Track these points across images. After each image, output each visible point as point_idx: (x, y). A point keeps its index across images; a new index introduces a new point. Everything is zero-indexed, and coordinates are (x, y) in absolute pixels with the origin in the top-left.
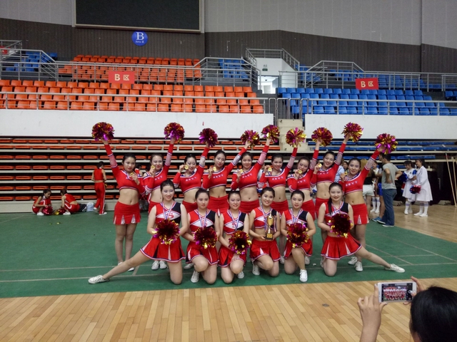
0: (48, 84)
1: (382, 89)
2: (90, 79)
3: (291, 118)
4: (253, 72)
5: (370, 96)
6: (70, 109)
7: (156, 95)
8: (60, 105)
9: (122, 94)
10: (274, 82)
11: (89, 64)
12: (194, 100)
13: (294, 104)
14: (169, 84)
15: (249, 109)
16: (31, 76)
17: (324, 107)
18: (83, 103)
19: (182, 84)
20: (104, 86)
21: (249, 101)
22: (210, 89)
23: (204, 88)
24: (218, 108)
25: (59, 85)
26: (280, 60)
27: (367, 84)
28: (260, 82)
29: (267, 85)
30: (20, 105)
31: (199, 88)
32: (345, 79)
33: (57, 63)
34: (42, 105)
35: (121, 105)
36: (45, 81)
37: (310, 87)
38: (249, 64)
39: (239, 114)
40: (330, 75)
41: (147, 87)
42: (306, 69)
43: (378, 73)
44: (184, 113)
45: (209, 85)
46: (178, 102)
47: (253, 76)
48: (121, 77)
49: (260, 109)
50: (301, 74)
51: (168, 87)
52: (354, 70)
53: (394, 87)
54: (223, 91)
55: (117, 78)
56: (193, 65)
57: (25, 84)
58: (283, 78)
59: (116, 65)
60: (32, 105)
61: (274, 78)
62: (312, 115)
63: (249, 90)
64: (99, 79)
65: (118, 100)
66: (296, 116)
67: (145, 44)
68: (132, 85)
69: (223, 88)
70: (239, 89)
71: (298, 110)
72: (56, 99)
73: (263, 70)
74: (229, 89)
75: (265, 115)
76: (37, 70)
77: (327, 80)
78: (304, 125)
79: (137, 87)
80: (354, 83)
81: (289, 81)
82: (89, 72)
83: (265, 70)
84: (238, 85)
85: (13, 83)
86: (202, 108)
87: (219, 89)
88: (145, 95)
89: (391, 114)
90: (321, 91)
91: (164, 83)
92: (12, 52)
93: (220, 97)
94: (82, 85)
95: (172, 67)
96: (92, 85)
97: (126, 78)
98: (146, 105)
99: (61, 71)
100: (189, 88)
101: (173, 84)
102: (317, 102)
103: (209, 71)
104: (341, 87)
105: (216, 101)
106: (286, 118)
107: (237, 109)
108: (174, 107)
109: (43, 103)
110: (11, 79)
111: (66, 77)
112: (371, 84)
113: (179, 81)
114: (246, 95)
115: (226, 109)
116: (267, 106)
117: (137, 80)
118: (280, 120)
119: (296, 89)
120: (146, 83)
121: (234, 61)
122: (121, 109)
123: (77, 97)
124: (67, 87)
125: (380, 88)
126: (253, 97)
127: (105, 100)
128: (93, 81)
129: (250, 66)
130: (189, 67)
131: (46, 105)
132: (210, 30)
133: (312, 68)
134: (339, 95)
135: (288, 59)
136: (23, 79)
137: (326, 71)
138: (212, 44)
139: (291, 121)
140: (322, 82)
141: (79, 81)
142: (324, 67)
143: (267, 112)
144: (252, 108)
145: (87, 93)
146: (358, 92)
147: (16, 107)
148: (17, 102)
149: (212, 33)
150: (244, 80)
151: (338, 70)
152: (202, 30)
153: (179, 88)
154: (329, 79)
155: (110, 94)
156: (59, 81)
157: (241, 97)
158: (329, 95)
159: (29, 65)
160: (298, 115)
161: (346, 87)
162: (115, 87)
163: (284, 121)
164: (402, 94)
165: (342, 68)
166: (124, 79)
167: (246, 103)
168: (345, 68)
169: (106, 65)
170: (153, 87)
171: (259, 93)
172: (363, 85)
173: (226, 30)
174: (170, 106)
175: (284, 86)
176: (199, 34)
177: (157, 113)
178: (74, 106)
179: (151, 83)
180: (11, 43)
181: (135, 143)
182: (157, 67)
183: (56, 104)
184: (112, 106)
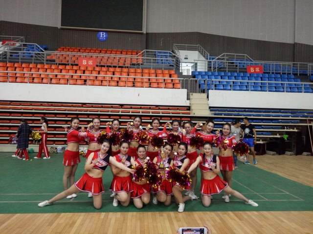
0: (39, 66)
1: (266, 73)
2: (67, 63)
3: (199, 92)
4: (177, 61)
5: (256, 78)
6: (51, 83)
7: (109, 75)
8: (44, 81)
9: (87, 74)
10: (192, 67)
11: (68, 53)
12: (135, 79)
13: (203, 82)
14: (119, 67)
15: (171, 86)
16: (27, 61)
17: (223, 85)
18: (60, 79)
19: (128, 67)
20: (75, 68)
21: (172, 80)
22: (146, 71)
23: (142, 70)
24: (150, 84)
25: (46, 67)
26: (197, 52)
27: (255, 69)
28: (181, 67)
29: (186, 69)
30: (18, 80)
31: (139, 71)
32: (239, 66)
33: (45, 52)
34: (32, 80)
35: (85, 81)
36: (37, 64)
37: (215, 71)
38: (174, 54)
39: (164, 89)
40: (229, 63)
41: (104, 69)
42: (213, 59)
43: (263, 62)
44: (126, 87)
45: (146, 68)
46: (124, 80)
47: (177, 63)
48: (87, 62)
49: (179, 86)
50: (210, 62)
51: (118, 70)
52: (246, 60)
53: (275, 72)
54: (155, 73)
55: (84, 62)
56: (137, 54)
57: (24, 65)
58: (198, 64)
59: (85, 54)
60: (26, 80)
61: (193, 64)
62: (214, 91)
63: (173, 72)
64: (73, 63)
65: (83, 78)
66: (203, 91)
68: (94, 68)
69: (156, 71)
70: (166, 72)
71: (205, 87)
72: (42, 76)
73: (185, 58)
74: (160, 71)
75: (181, 90)
76: (32, 56)
78: (208, 97)
79: (98, 69)
80: (246, 69)
81: (202, 67)
82: (67, 58)
84: (165, 69)
85: (16, 65)
86: (139, 84)
87: (153, 71)
88: (102, 75)
89: (269, 91)
90: (223, 74)
91: (115, 67)
93: (153, 77)
94: (61, 67)
95: (123, 56)
96: (68, 67)
97: (90, 63)
98: (102, 81)
99: (48, 58)
100: (132, 70)
101: (122, 67)
102: (219, 82)
103: (147, 59)
104: (237, 72)
105: (149, 80)
106: (196, 92)
107: (163, 85)
108: (121, 83)
110: (14, 62)
111: (51, 61)
112: (258, 70)
113: (126, 65)
114: (170, 76)
115: (155, 85)
116: (183, 84)
117: (98, 64)
118: (191, 93)
119: (205, 72)
120: (104, 66)
121: (165, 53)
122: (85, 84)
123: (56, 76)
124: (51, 68)
125: (264, 73)
126: (175, 78)
127: (75, 77)
128: (69, 65)
129: (175, 56)
130: (134, 57)
131: (35, 80)
132: (150, 31)
133: (217, 58)
134: (235, 77)
135: (202, 52)
136: (22, 63)
137: (227, 60)
138: (151, 41)
139: (199, 94)
140: (224, 68)
141: (59, 64)
142: (226, 58)
143: (183, 88)
144: (173, 85)
145: (64, 73)
146: (249, 75)
147: (16, 82)
148: (16, 78)
149: (152, 33)
150: (170, 66)
151: (235, 59)
152: (144, 31)
153: (125, 70)
154: (228, 66)
155: (79, 74)
156: (46, 64)
157: (167, 78)
158: (228, 76)
159: (28, 53)
161: (240, 72)
162: (82, 68)
163: (194, 94)
164: (279, 77)
165: (239, 58)
167: (169, 81)
168: (241, 58)
169: (79, 54)
170: (108, 69)
171: (180, 75)
172: (252, 70)
173: (161, 31)
174: (118, 82)
175: (198, 70)
176: (142, 34)
177: (108, 87)
178: (53, 81)
179: (107, 66)
180: (17, 38)
181: (92, 107)
182: (113, 56)
183: (42, 80)
184: (79, 82)
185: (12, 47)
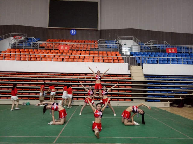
0: (35, 51)
1: (179, 53)
2: (52, 48)
3: (137, 65)
4: (120, 46)
5: (173, 56)
6: (42, 60)
7: (78, 55)
8: (38, 59)
9: (64, 55)
10: (129, 50)
11: (52, 42)
12: (94, 57)
13: (138, 59)
14: (84, 50)
15: (117, 61)
16: (28, 48)
17: (152, 61)
18: (47, 58)
19: (89, 50)
20: (57, 51)
21: (118, 58)
22: (101, 52)
23: (98, 52)
24: (104, 60)
25: (39, 51)
26: (132, 41)
27: (171, 50)
28: (123, 50)
29: (126, 51)
31: (96, 52)
32: (161, 48)
33: (39, 42)
34: (30, 59)
35: (63, 59)
36: (33, 49)
37: (145, 52)
38: (118, 42)
39: (113, 63)
40: (154, 46)
41: (74, 52)
42: (143, 44)
43: (177, 46)
44: (89, 63)
45: (101, 51)
46: (87, 58)
47: (120, 47)
48: (64, 48)
49: (122, 61)
50: (141, 46)
51: (83, 52)
52: (165, 44)
53: (184, 52)
54: (107, 54)
55: (62, 48)
56: (94, 43)
57: (26, 50)
58: (133, 48)
59: (62, 43)
60: (27, 59)
61: (129, 48)
62: (146, 64)
63: (118, 53)
64: (55, 48)
65: (62, 57)
66: (139, 64)
67: (75, 35)
68: (68, 51)
69: (107, 52)
70: (114, 53)
71: (140, 62)
72: (36, 56)
73: (124, 45)
74: (109, 53)
75: (124, 64)
76: (31, 45)
77: (153, 49)
78: (142, 68)
79: (70, 52)
80: (166, 50)
81: (136, 49)
82: (52, 46)
83: (125, 45)
84: (113, 51)
85: (21, 50)
86: (97, 61)
87: (105, 53)
88: (73, 55)
89: (184, 64)
90: (150, 53)
91: (81, 50)
92: (23, 38)
93: (105, 56)
94: (48, 51)
95: (86, 44)
96: (52, 51)
97: (66, 48)
98: (73, 59)
99: (41, 46)
100: (92, 52)
101: (85, 50)
102: (149, 58)
103: (101, 45)
104: (159, 52)
105: (103, 57)
106: (134, 65)
107: (112, 61)
108: (85, 60)
109: (31, 58)
110: (20, 49)
111: (42, 48)
112: (173, 51)
113: (88, 49)
114: (116, 55)
115: (107, 61)
116: (125, 60)
117: (71, 49)
118: (131, 66)
119: (139, 52)
120: (74, 50)
121: (112, 41)
122: (63, 61)
123: (45, 56)
124: (42, 52)
125: (178, 53)
126: (119, 56)
127: (56, 57)
128: (53, 49)
129: (118, 43)
130: (93, 44)
131: (32, 59)
132: (102, 29)
133: (146, 43)
134: (159, 55)
135: (136, 40)
136: (25, 49)
137: (152, 45)
138: (103, 34)
139: (137, 66)
140: (150, 50)
141: (47, 49)
142: (151, 43)
143: (125, 62)
144: (119, 61)
145: (49, 54)
146: (168, 54)
147: (20, 60)
148: (21, 58)
149: (103, 30)
150: (116, 49)
151: (158, 44)
152: (99, 29)
153: (88, 52)
154: (154, 48)
155: (59, 54)
156: (39, 49)
157: (114, 56)
158: (154, 55)
159: (28, 43)
160: (140, 64)
161: (161, 52)
162: (61, 51)
163: (133, 66)
164: (188, 55)
165: (160, 44)
166: (65, 49)
167: (116, 58)
168: (161, 44)
169: (59, 43)
170: (77, 52)
171: (122, 54)
172: (170, 51)
173: (109, 29)
174: (83, 59)
175: (133, 51)
176: (97, 30)
177: (77, 62)
178: (43, 59)
179: (76, 50)
180: (23, 35)
181: (67, 75)
182: (80, 43)
183: (36, 59)
184: (59, 59)
185: (20, 40)
